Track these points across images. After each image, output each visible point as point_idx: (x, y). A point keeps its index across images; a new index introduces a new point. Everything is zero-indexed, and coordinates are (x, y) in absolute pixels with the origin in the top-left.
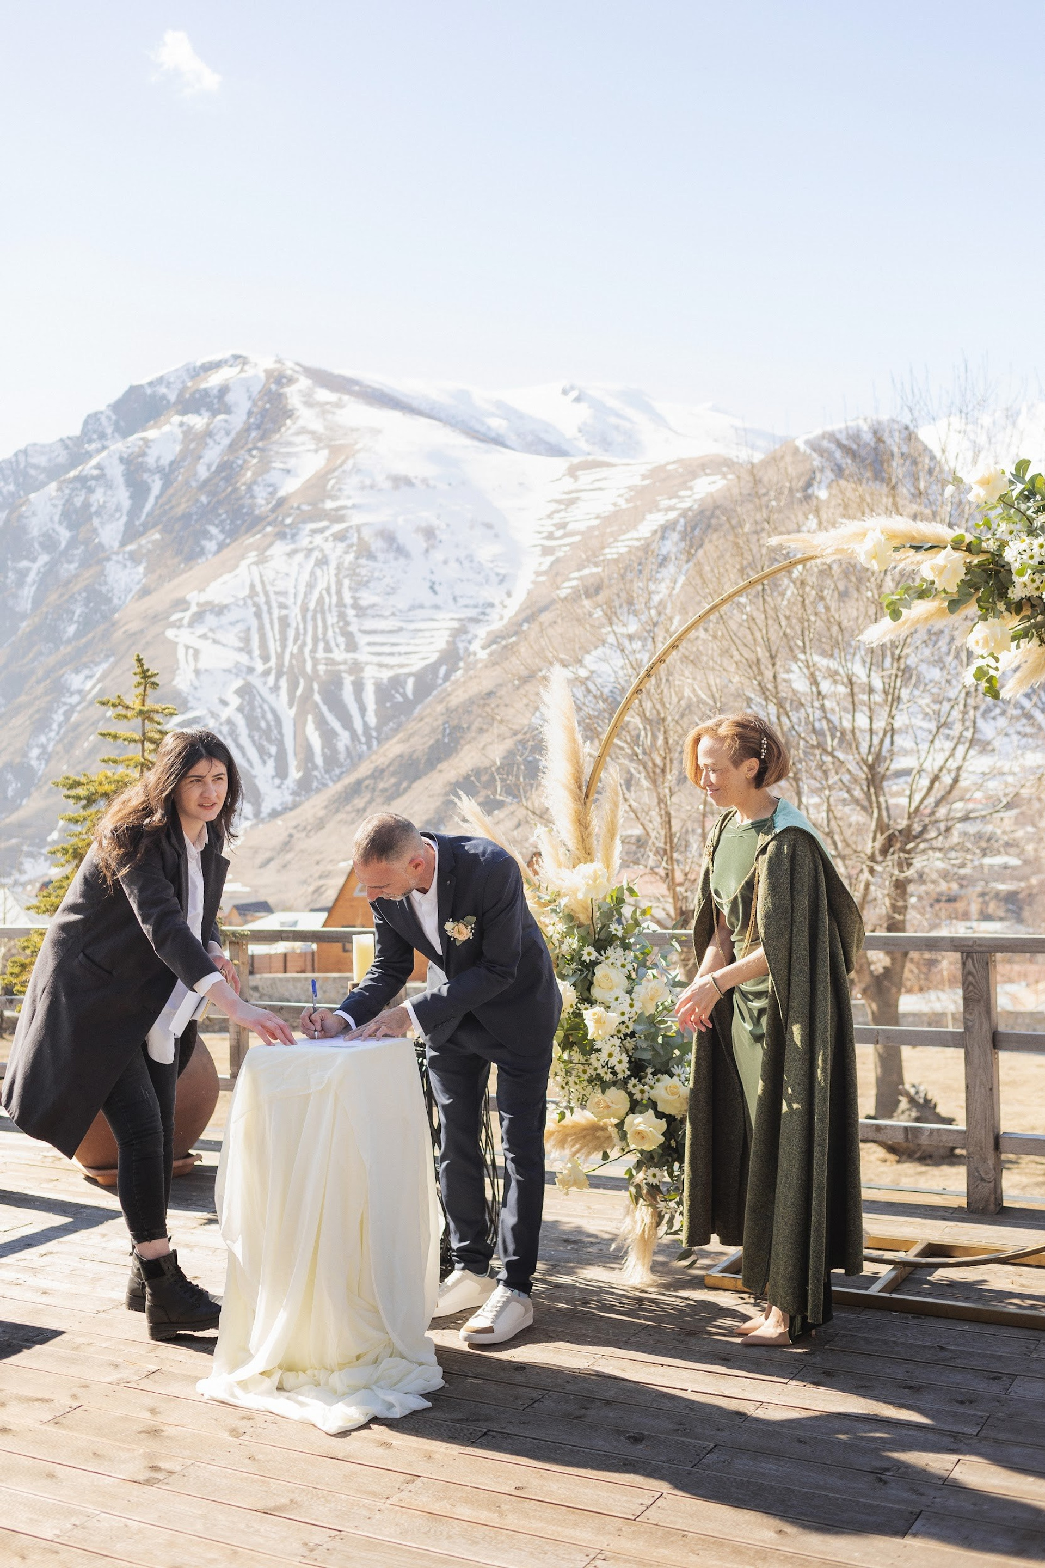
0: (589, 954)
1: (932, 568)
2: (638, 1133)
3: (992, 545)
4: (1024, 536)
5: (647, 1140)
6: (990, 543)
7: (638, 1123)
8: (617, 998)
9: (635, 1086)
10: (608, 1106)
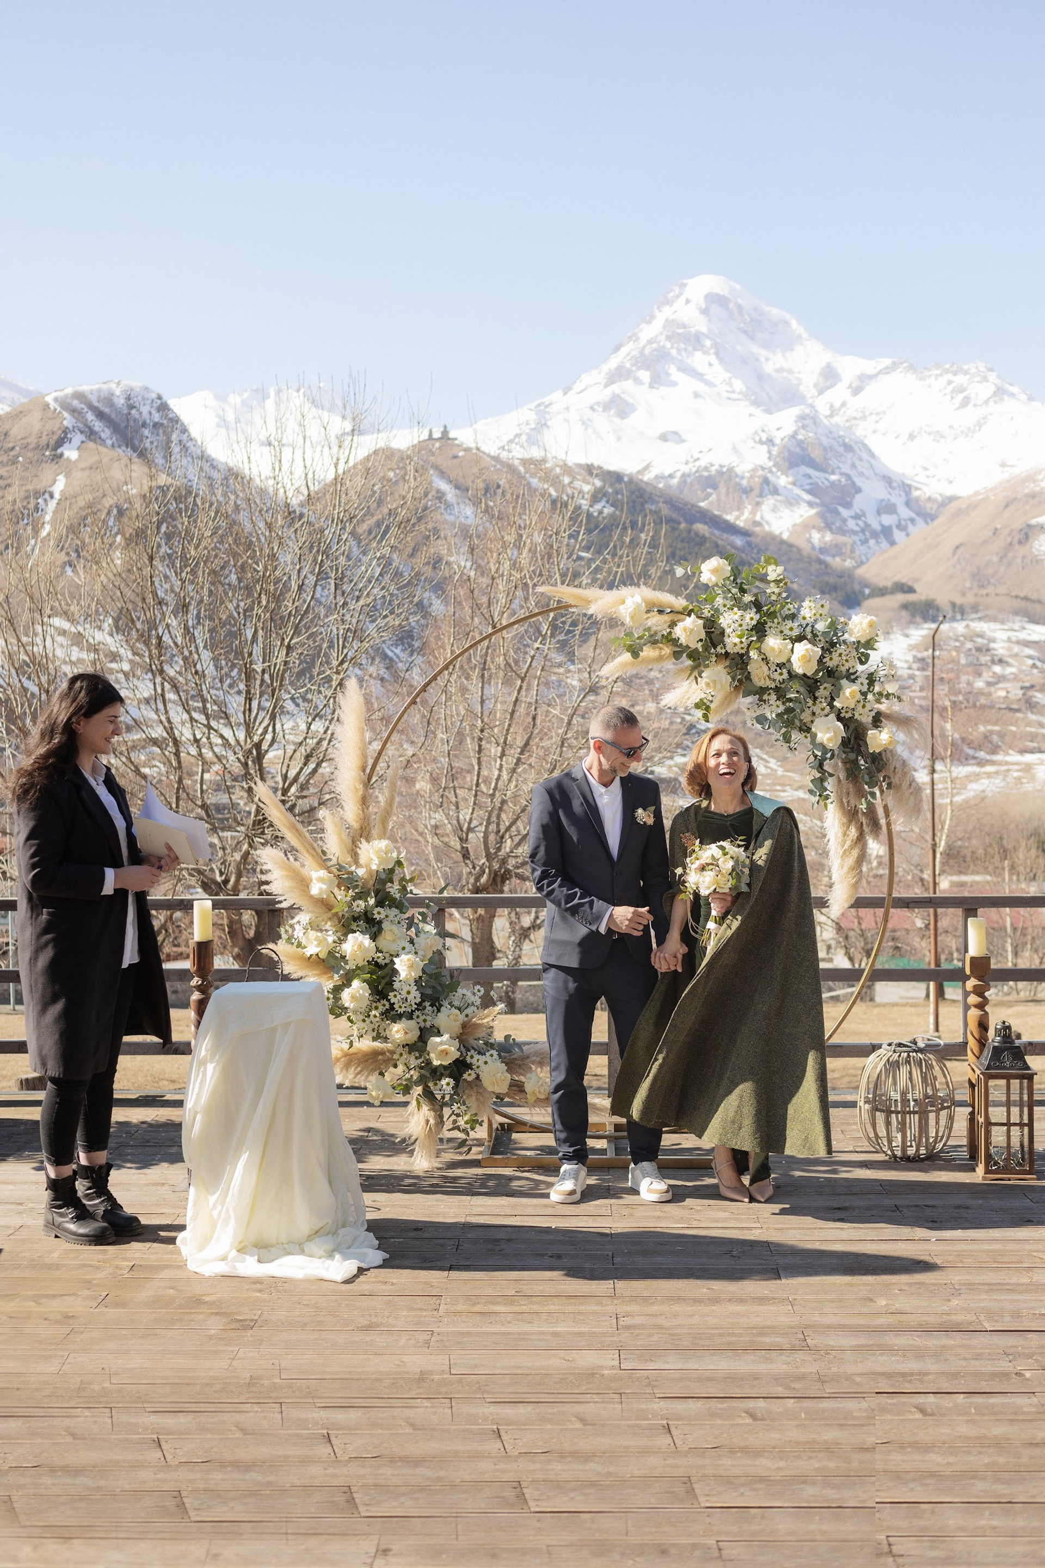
0: (379, 913)
1: (685, 630)
2: (442, 1051)
3: (707, 613)
4: (736, 609)
5: (449, 1056)
6: (706, 611)
7: (441, 1043)
8: (404, 948)
9: (418, 1017)
10: (406, 1033)
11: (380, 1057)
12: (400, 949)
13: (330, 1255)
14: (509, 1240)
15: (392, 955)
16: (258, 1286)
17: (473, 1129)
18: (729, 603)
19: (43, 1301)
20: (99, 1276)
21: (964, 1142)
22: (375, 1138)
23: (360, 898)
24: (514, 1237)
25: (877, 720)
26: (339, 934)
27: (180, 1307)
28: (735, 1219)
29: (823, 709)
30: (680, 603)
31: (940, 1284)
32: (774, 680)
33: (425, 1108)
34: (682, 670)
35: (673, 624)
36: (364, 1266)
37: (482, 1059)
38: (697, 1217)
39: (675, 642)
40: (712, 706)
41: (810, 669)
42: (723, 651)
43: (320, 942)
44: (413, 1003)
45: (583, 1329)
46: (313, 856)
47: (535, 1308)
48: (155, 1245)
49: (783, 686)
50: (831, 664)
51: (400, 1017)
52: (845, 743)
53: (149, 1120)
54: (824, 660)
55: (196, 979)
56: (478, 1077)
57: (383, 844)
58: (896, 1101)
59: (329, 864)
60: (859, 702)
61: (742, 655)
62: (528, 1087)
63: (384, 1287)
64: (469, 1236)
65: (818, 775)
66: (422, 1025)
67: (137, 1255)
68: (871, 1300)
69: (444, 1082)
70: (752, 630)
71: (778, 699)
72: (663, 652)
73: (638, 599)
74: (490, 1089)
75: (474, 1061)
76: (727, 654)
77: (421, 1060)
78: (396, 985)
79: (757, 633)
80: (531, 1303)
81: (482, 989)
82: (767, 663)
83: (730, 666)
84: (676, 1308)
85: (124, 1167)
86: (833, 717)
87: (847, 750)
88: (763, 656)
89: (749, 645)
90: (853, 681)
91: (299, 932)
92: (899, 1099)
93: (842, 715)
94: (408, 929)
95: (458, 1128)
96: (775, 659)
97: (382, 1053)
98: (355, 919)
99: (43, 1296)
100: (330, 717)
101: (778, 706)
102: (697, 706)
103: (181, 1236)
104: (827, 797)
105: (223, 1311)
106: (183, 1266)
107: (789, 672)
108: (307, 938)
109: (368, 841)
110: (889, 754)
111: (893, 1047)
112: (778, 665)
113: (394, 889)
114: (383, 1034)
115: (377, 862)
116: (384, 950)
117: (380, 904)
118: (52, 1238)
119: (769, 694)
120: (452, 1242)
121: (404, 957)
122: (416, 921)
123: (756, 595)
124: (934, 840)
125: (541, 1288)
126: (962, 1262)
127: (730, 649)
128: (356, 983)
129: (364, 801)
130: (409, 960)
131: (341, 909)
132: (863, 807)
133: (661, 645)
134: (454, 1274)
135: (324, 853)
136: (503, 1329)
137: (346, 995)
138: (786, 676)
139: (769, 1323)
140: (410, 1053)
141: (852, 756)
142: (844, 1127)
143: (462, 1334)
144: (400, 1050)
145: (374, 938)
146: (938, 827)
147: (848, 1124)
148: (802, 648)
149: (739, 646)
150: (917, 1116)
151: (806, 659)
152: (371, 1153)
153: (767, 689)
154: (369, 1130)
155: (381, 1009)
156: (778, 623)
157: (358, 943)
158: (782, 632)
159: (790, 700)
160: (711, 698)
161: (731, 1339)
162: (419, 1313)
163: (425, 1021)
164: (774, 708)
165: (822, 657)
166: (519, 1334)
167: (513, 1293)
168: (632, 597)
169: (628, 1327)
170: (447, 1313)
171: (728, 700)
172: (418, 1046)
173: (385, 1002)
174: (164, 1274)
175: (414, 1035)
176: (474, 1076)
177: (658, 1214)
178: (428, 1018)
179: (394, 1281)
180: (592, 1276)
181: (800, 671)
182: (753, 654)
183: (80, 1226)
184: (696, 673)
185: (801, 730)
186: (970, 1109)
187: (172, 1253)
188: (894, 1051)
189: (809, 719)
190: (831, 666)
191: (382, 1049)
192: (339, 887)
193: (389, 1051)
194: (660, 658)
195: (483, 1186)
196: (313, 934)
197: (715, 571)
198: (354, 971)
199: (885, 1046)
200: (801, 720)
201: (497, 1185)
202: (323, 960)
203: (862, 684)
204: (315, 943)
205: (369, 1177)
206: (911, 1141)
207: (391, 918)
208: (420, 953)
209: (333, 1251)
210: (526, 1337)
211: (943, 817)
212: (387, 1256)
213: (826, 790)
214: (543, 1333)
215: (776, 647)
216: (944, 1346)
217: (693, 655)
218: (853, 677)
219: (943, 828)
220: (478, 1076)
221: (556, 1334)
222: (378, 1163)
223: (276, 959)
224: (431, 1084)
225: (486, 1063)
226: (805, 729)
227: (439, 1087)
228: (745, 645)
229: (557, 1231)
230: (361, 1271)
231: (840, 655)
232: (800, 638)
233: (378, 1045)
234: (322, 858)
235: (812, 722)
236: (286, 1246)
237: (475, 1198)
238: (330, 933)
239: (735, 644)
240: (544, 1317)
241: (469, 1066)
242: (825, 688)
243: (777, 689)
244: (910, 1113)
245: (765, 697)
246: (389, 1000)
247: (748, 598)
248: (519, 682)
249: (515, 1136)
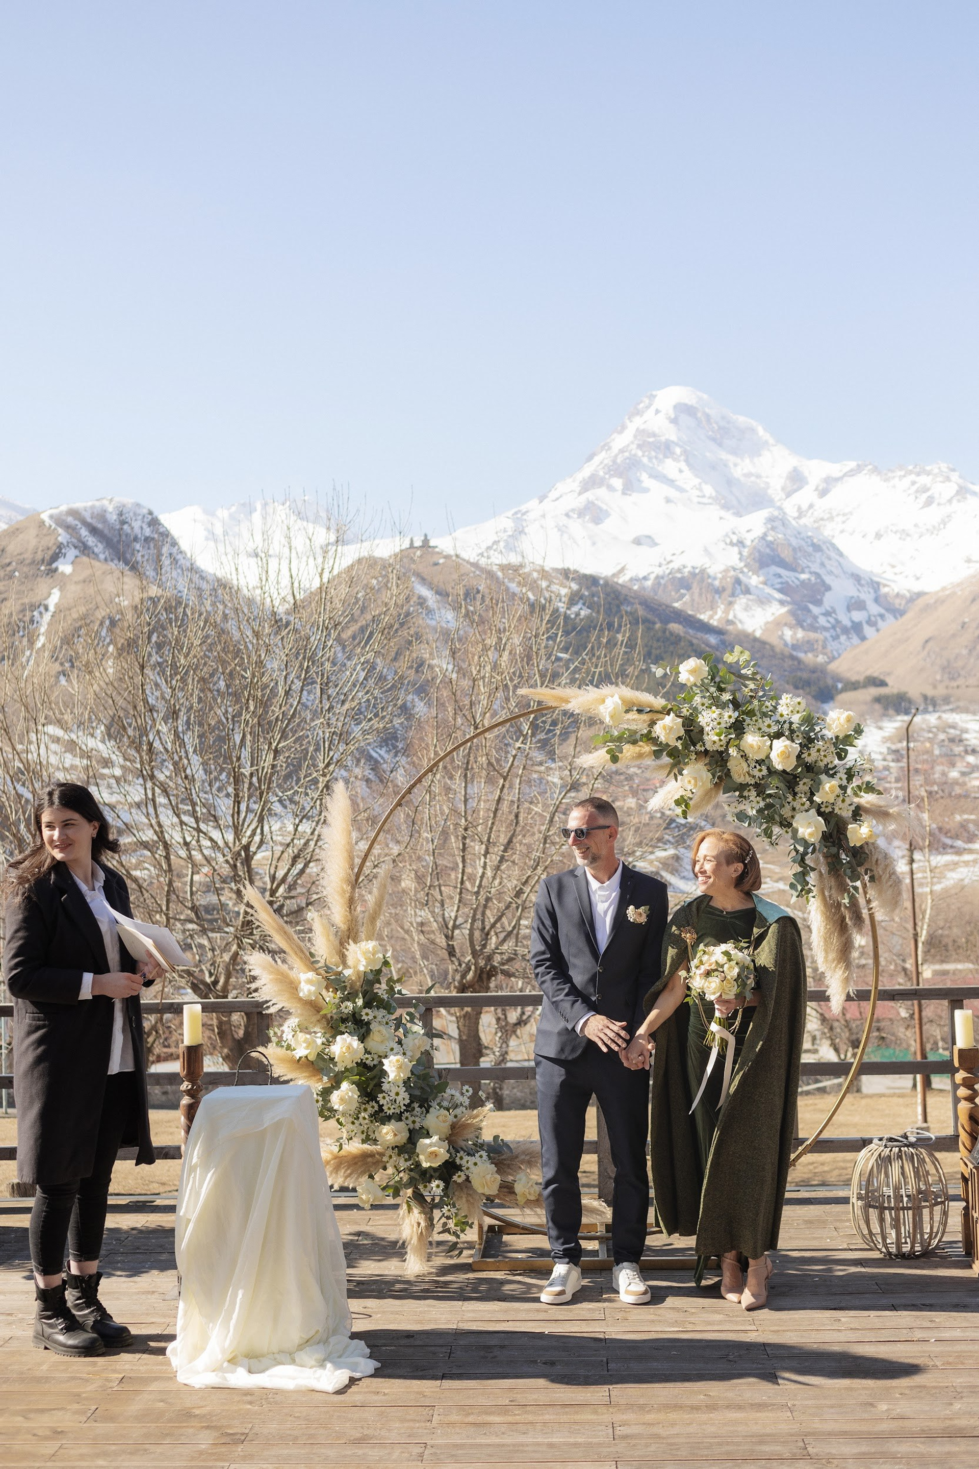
0: (367, 1014)
1: (664, 728)
2: (431, 1153)
3: (685, 712)
4: (714, 708)
5: (438, 1158)
6: (684, 710)
7: (431, 1145)
8: (392, 1049)
9: (407, 1118)
10: (395, 1135)
11: (369, 1160)
12: (388, 1050)
13: (321, 1364)
14: (502, 1347)
15: (380, 1056)
16: (249, 1398)
17: (463, 1231)
18: (707, 702)
19: (32, 1415)
20: (88, 1389)
21: (959, 1237)
22: (366, 1242)
23: (348, 1000)
24: (506, 1343)
25: (857, 813)
26: (328, 1035)
27: (170, 1421)
28: (730, 1322)
29: (803, 805)
30: (659, 702)
31: (940, 1387)
32: (754, 777)
33: (416, 1211)
34: (661, 767)
35: (653, 723)
36: (357, 1375)
37: (472, 1160)
38: (692, 1319)
39: (654, 741)
40: (691, 803)
41: (790, 765)
42: (703, 749)
43: (309, 1044)
44: (402, 1105)
45: (580, 1440)
46: (301, 958)
47: (530, 1418)
48: (145, 1356)
49: (762, 782)
50: (809, 760)
51: (388, 1118)
52: (826, 837)
53: (139, 1226)
54: (803, 756)
55: (186, 1083)
56: (468, 1179)
57: (370, 945)
58: (889, 1196)
59: (317, 966)
60: (838, 796)
61: (722, 752)
62: (518, 1188)
63: (376, 1398)
64: (461, 1343)
65: (800, 869)
66: (411, 1126)
67: (127, 1367)
68: (872, 1405)
69: (434, 1184)
70: (730, 728)
71: (758, 795)
72: (643, 750)
73: (616, 698)
74: (480, 1191)
75: (463, 1162)
76: (706, 751)
77: (410, 1162)
78: (385, 1087)
79: (735, 730)
80: (526, 1412)
81: (470, 1089)
82: (747, 760)
83: (709, 764)
84: (673, 1416)
85: (114, 1275)
86: (813, 812)
87: (829, 844)
88: (742, 753)
89: (728, 743)
90: (832, 776)
91: (288, 1035)
92: (892, 1194)
93: (822, 810)
94: (396, 1029)
95: (448, 1231)
96: (754, 756)
97: (371, 1155)
98: (344, 1020)
99: (31, 1411)
100: (316, 819)
101: (758, 802)
102: (678, 803)
103: (171, 1347)
104: (810, 891)
105: (212, 1424)
106: (172, 1377)
107: (768, 769)
108: (296, 1040)
109: (355, 942)
110: (871, 847)
111: (884, 1142)
112: (757, 762)
113: (381, 989)
114: (372, 1136)
115: (364, 963)
116: (373, 1052)
117: (367, 1005)
118: (42, 1350)
119: (749, 790)
120: (444, 1350)
121: (393, 1058)
122: (404, 1021)
123: (733, 693)
124: (915, 929)
125: (535, 1396)
126: (962, 1363)
127: (709, 747)
128: (345, 1085)
129: (351, 903)
130: (398, 1061)
131: (329, 1011)
132: (846, 901)
133: (641, 743)
134: (447, 1383)
135: (312, 955)
136: (497, 1440)
137: (335, 1098)
138: (765, 772)
139: (768, 1430)
140: (399, 1155)
141: (834, 850)
142: (838, 1224)
143: (456, 1446)
144: (389, 1152)
145: (362, 1039)
146: (919, 916)
147: (841, 1221)
148: (780, 745)
149: (718, 744)
150: (910, 1212)
151: (785, 755)
152: (361, 1258)
153: (747, 785)
154: (359, 1234)
155: (370, 1110)
156: (756, 721)
157: (347, 1045)
158: (760, 729)
159: (770, 796)
160: (691, 796)
161: (730, 1448)
162: (411, 1424)
163: (414, 1122)
164: (754, 804)
165: (801, 753)
166: (514, 1445)
167: (507, 1402)
168: (612, 697)
169: (624, 1437)
170: (441, 1424)
171: (708, 796)
172: (408, 1148)
173: (374, 1104)
174: (154, 1387)
175: (403, 1137)
176: (463, 1178)
177: (652, 1317)
178: (417, 1119)
179: (386, 1391)
180: (587, 1381)
181: (779, 767)
182: (733, 751)
183: (70, 1337)
184: (676, 771)
185: (781, 825)
186: (964, 1204)
187: (162, 1364)
188: (886, 1146)
189: (790, 814)
190: (810, 761)
191: (372, 1151)
192: (327, 988)
193: (378, 1153)
194: (640, 756)
195: (475, 1290)
196: (301, 1036)
197: (693, 672)
198: (342, 1072)
199: (876, 1141)
200: (781, 816)
201: (489, 1290)
202: (312, 1062)
203: (841, 779)
204: (304, 1045)
205: (359, 1283)
206: (905, 1237)
207: (379, 1018)
208: (409, 1053)
209: (324, 1360)
210: (521, 1448)
211: (923, 907)
212: (378, 1365)
213: (807, 883)
214: (538, 1444)
215: (755, 743)
216: (949, 1453)
217: (673, 753)
218: (831, 772)
219: (924, 917)
220: (468, 1177)
221: (551, 1445)
222: (368, 1268)
223: (266, 1063)
224: (421, 1187)
225: (475, 1164)
226: (786, 824)
227: (429, 1188)
228: (724, 743)
229: (551, 1337)
230: (353, 1381)
231: (819, 751)
232: (778, 735)
233: (366, 1147)
234: (310, 960)
235: (793, 817)
236: (277, 1356)
237: (466, 1303)
238: (319, 1035)
239: (714, 742)
240: (539, 1427)
241: (459, 1168)
242: (804, 784)
243: (756, 786)
244: (903, 1209)
245: (746, 793)
246: (377, 1102)
247: (726, 697)
248: (501, 781)
249: (505, 1238)
